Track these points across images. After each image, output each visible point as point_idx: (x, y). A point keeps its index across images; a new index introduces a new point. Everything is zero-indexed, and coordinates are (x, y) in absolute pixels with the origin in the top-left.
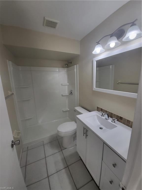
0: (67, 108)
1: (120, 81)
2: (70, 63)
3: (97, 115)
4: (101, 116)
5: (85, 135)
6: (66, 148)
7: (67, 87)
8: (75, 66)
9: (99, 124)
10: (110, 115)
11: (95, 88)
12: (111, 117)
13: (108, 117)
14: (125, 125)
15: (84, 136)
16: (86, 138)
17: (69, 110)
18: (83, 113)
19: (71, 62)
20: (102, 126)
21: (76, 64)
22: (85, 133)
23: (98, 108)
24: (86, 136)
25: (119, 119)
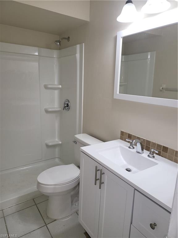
0: (57, 140)
1: (164, 86)
2: (66, 38)
3: (120, 147)
4: (128, 148)
5: (98, 182)
6: (55, 220)
7: (56, 92)
8: (78, 46)
9: (125, 162)
10: (146, 146)
11: (118, 93)
12: (148, 149)
13: (142, 150)
14: (172, 161)
15: (95, 184)
16: (100, 188)
17: (61, 142)
18: (90, 144)
19: (69, 38)
20: (130, 167)
21: (80, 43)
22: (98, 179)
23: (122, 133)
24: (101, 183)
25: (162, 152)
